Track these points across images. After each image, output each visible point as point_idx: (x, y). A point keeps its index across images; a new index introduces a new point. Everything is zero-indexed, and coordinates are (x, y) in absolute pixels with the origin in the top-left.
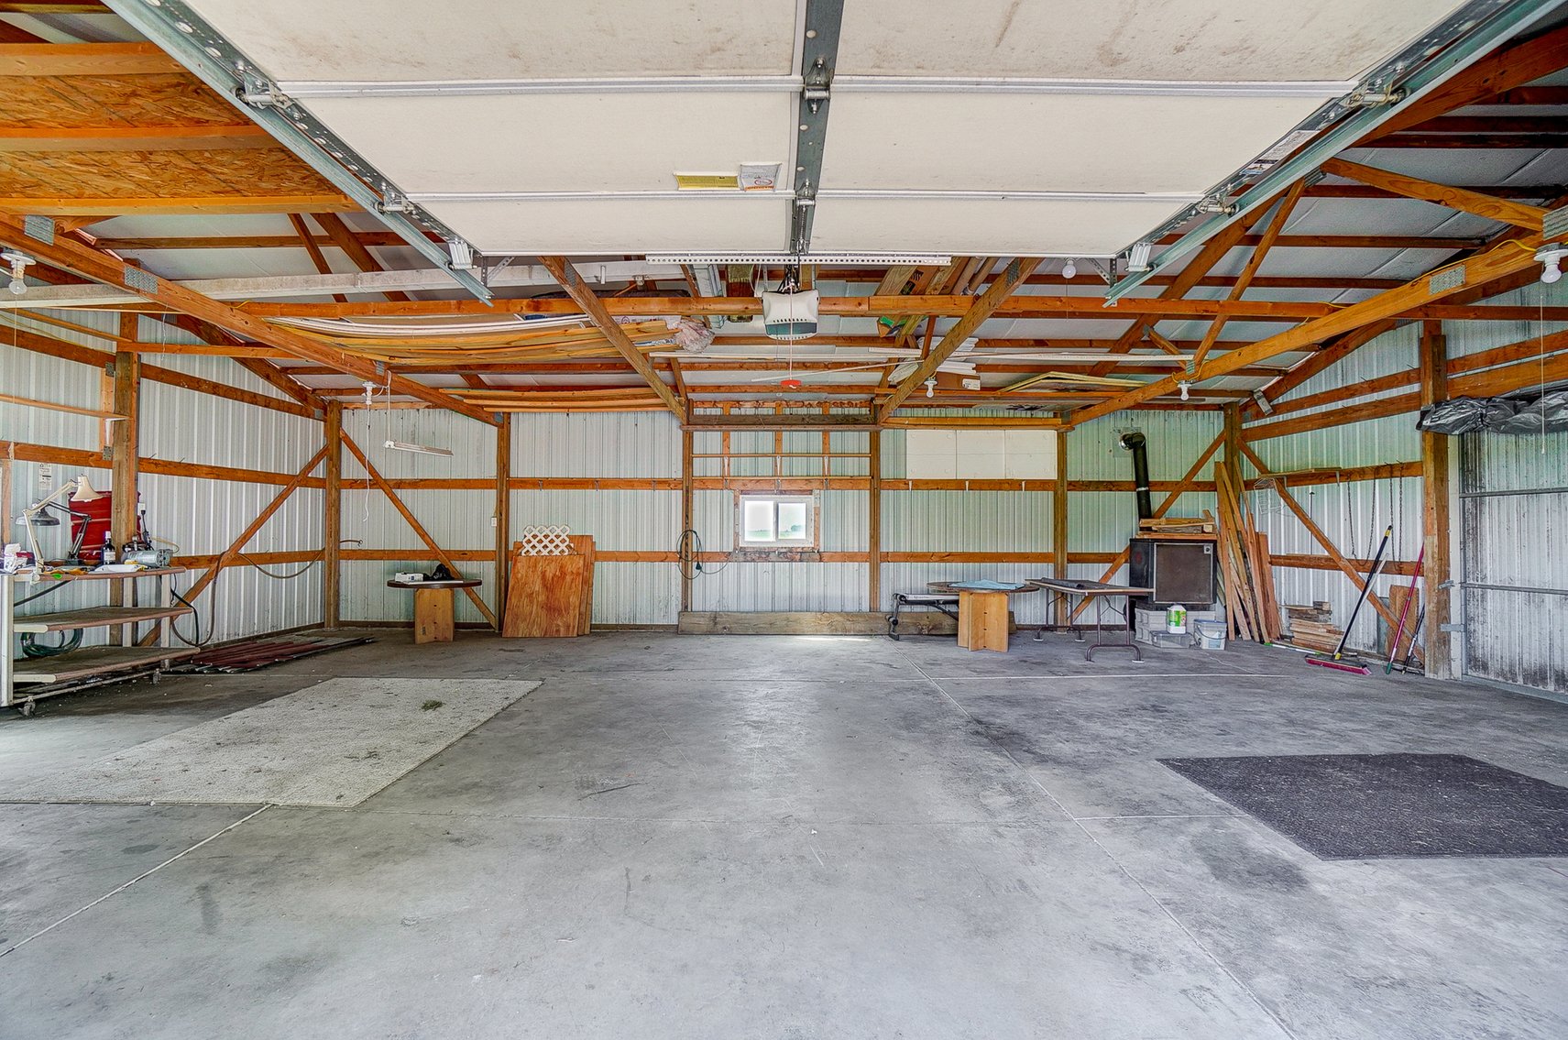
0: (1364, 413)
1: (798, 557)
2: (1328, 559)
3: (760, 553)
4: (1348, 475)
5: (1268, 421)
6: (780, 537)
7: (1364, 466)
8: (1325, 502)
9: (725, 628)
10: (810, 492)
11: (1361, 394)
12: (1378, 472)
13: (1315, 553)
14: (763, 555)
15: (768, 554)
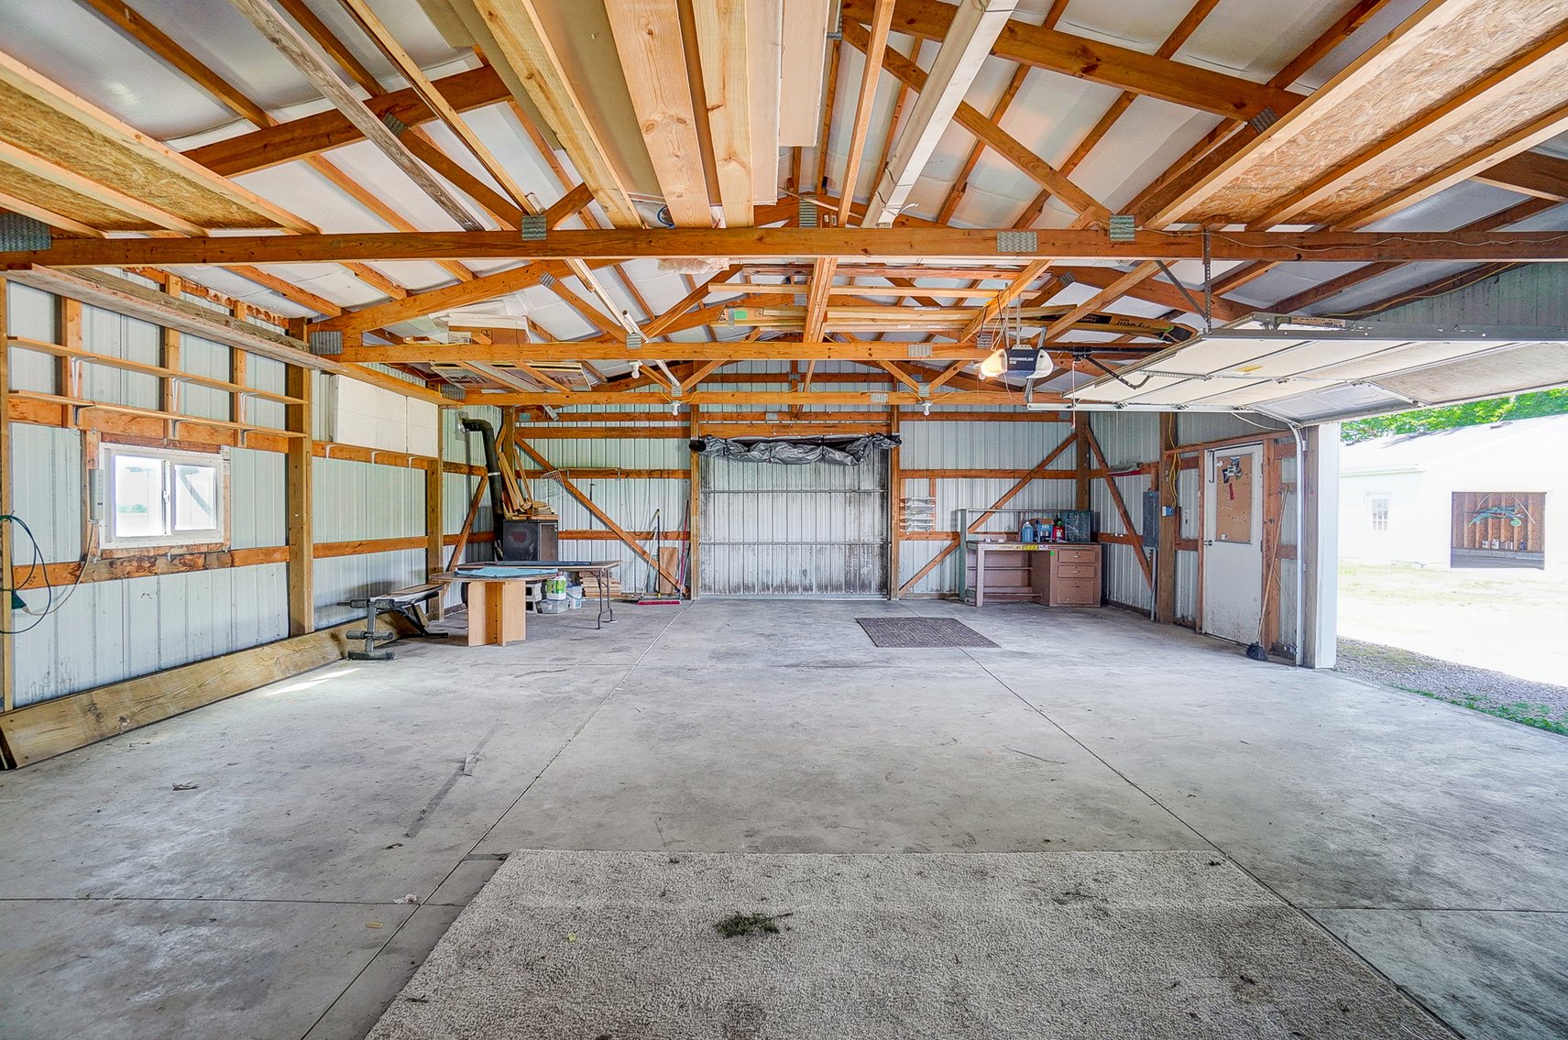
0: (641, 433)
1: (201, 561)
2: (608, 533)
3: (140, 559)
4: (627, 474)
5: (552, 424)
6: (178, 527)
7: (642, 468)
8: (605, 494)
9: (123, 719)
10: (217, 449)
11: (639, 420)
12: (651, 474)
13: (594, 529)
14: (145, 563)
15: (153, 561)
